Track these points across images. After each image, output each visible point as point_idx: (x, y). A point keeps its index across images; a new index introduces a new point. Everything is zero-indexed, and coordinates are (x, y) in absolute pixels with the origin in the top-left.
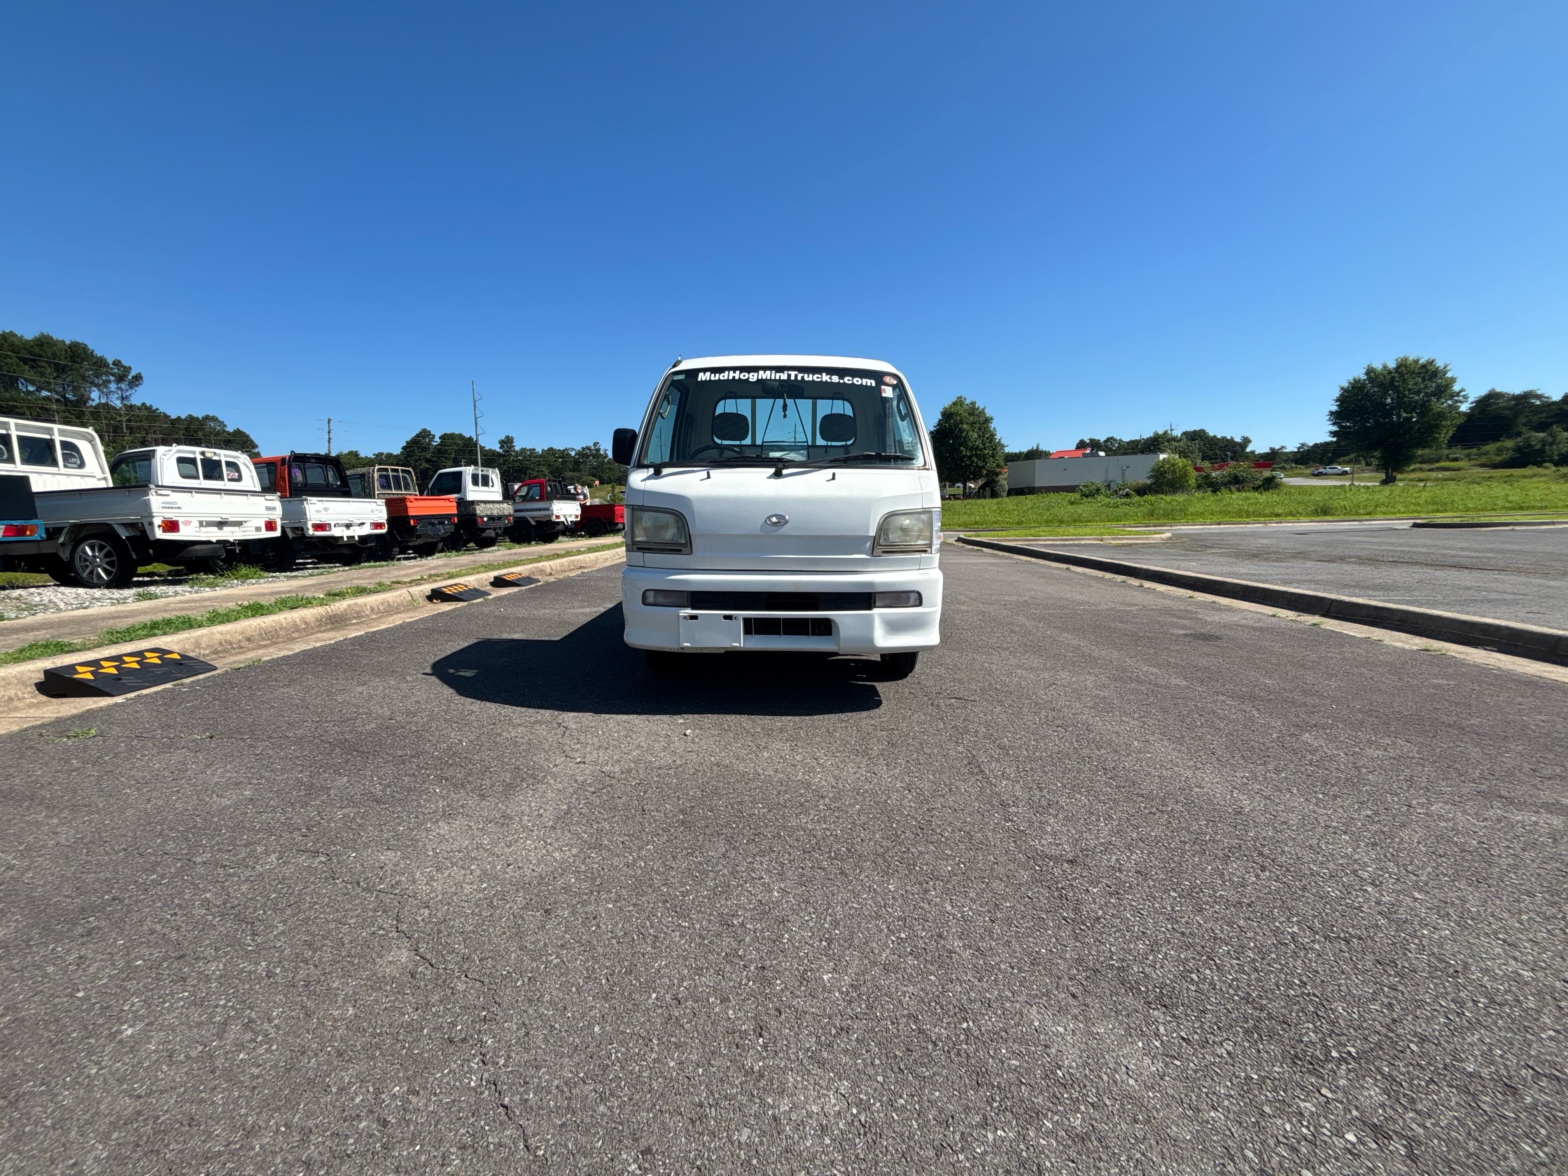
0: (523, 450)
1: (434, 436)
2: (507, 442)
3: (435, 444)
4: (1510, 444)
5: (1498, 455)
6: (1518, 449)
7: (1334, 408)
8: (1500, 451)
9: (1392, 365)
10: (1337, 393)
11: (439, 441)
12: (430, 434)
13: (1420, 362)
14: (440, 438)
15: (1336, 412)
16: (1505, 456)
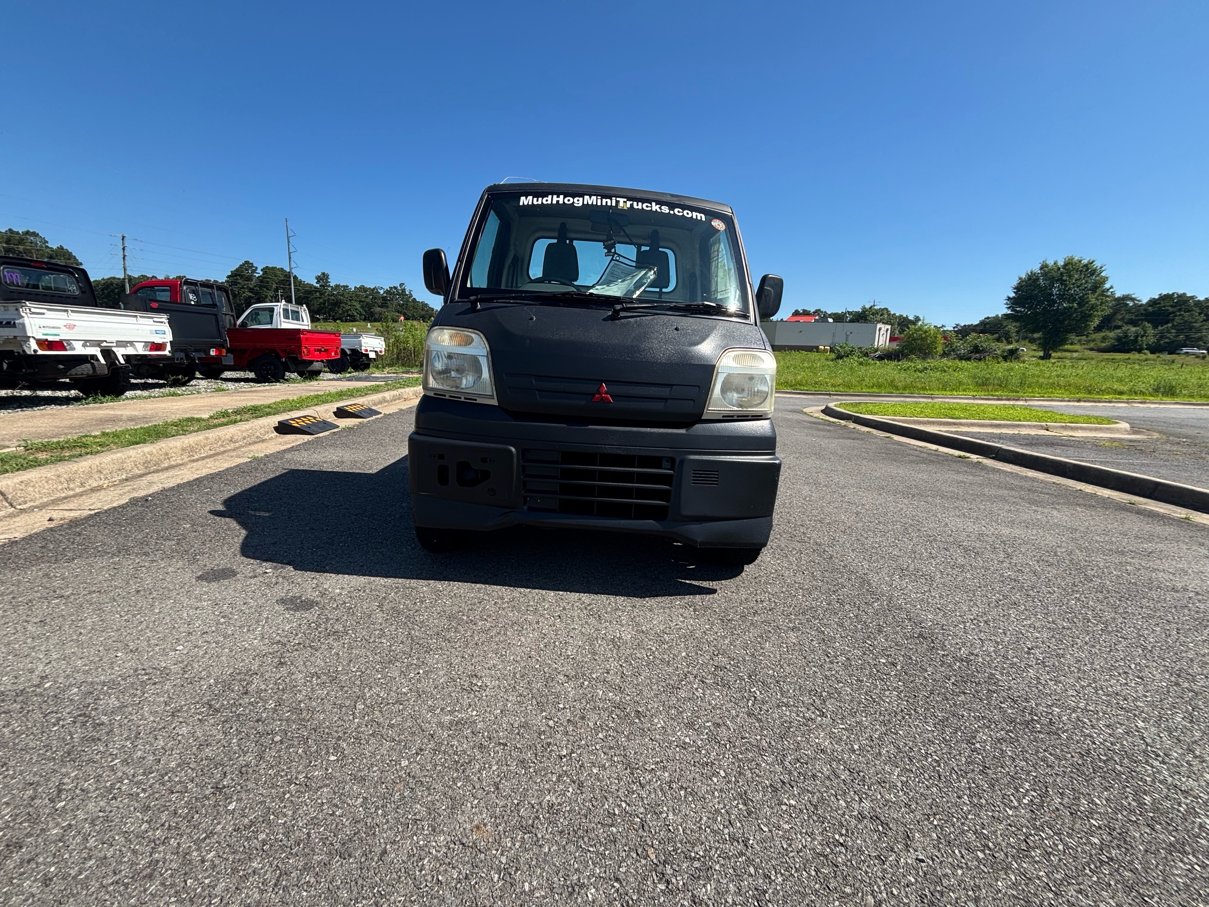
0: (337, 286)
1: (257, 268)
2: (323, 278)
3: (257, 275)
4: (1112, 334)
5: (1102, 342)
6: (1119, 339)
7: (1012, 295)
8: (1104, 339)
9: (1061, 263)
10: (1015, 282)
11: (261, 273)
12: (253, 266)
13: (1082, 262)
14: (262, 270)
15: (1014, 298)
16: (1107, 343)
